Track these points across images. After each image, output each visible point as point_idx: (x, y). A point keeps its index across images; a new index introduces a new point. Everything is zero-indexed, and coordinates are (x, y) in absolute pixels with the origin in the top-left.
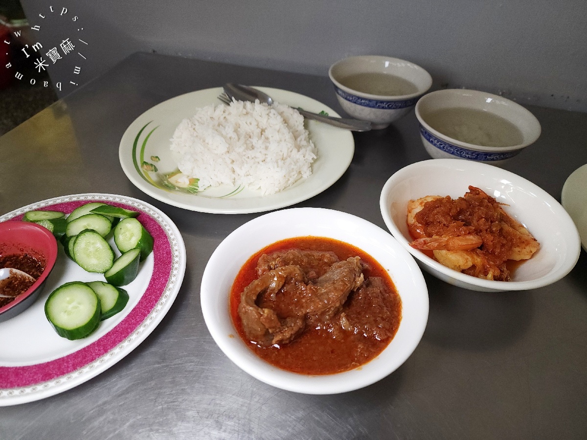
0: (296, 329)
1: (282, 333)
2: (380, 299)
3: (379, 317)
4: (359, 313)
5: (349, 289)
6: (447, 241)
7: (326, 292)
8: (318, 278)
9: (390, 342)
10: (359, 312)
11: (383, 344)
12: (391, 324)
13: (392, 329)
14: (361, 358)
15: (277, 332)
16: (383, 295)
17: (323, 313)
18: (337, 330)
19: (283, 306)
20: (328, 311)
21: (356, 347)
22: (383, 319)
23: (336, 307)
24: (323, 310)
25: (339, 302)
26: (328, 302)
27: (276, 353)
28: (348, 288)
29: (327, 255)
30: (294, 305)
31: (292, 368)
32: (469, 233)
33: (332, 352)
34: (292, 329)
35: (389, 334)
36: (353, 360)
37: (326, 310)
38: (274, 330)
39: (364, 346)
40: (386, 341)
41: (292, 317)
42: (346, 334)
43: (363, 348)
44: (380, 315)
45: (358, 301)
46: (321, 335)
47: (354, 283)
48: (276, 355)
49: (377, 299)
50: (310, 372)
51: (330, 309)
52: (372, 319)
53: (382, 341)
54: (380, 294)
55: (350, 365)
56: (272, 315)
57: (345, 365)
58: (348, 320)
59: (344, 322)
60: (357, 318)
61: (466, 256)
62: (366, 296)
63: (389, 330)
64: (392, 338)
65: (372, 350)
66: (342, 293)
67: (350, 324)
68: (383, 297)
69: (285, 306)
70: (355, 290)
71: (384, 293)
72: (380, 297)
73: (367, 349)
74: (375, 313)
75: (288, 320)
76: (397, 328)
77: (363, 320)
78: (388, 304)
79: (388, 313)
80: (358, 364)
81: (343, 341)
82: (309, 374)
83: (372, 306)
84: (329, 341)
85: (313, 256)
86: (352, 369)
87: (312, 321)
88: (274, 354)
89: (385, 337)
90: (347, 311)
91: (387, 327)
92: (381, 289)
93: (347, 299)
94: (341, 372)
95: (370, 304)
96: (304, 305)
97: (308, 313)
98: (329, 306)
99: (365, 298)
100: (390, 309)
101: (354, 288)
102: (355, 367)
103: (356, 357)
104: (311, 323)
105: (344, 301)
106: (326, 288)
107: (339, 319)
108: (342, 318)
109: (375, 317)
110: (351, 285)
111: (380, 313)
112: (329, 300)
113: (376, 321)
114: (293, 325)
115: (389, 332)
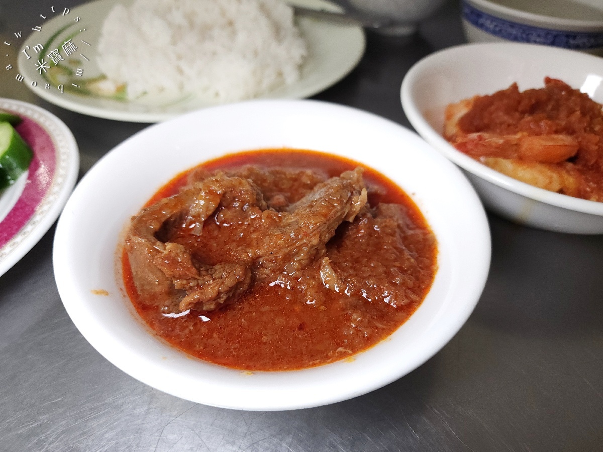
0: (229, 282)
1: (200, 289)
2: (397, 237)
3: (394, 266)
4: (357, 261)
5: (339, 214)
6: (520, 139)
7: (296, 221)
8: (288, 206)
9: (414, 310)
10: (358, 258)
11: (400, 314)
12: (417, 279)
13: (419, 287)
14: (357, 341)
15: (191, 287)
16: (404, 232)
17: (288, 258)
18: (313, 287)
19: (215, 245)
20: (297, 254)
21: (348, 319)
22: (402, 271)
23: (313, 246)
24: (286, 251)
25: (318, 236)
26: (297, 235)
27: (192, 328)
28: (337, 212)
29: (309, 172)
30: (235, 244)
31: (216, 357)
32: (557, 132)
33: (301, 327)
34: (223, 283)
35: (413, 297)
36: (339, 345)
37: (291, 251)
38: (185, 282)
39: (364, 317)
40: (407, 309)
41: (227, 262)
42: (328, 295)
43: (361, 321)
44: (397, 264)
45: (356, 240)
46: (283, 297)
47: (348, 205)
48: (190, 332)
49: (391, 237)
50: (251, 364)
51: (300, 248)
52: (381, 269)
53: (400, 309)
54: (397, 230)
55: (334, 353)
56: (181, 255)
57: (322, 352)
58: (335, 271)
59: (326, 274)
60: (353, 268)
61: (549, 173)
62: (371, 233)
63: (412, 290)
64: (419, 303)
65: (380, 326)
66: (323, 219)
67: (339, 277)
68: (403, 235)
69: (218, 245)
70: (351, 220)
71: (405, 229)
72: (397, 235)
73: (369, 322)
74: (387, 259)
75: (217, 267)
76: (428, 287)
77: (363, 272)
78: (411, 246)
79: (412, 260)
80: (350, 352)
81: (322, 307)
82: (248, 368)
83: (381, 249)
84: (297, 308)
85: (285, 174)
86: (336, 360)
87: (267, 271)
88: (187, 331)
89: (406, 301)
90: (334, 256)
91: (410, 283)
92: (400, 222)
93: (334, 234)
94: (314, 365)
95: (378, 246)
96: (254, 243)
97: (259, 257)
98: (298, 244)
99: (370, 235)
100: (414, 253)
101: (348, 215)
102: (342, 356)
103: (346, 337)
104: (265, 276)
105: (327, 237)
106: (297, 214)
107: (319, 269)
108: (324, 266)
109: (386, 266)
110: (342, 208)
111: (396, 260)
112: (298, 231)
113: (388, 274)
114: (224, 275)
115: (414, 292)
